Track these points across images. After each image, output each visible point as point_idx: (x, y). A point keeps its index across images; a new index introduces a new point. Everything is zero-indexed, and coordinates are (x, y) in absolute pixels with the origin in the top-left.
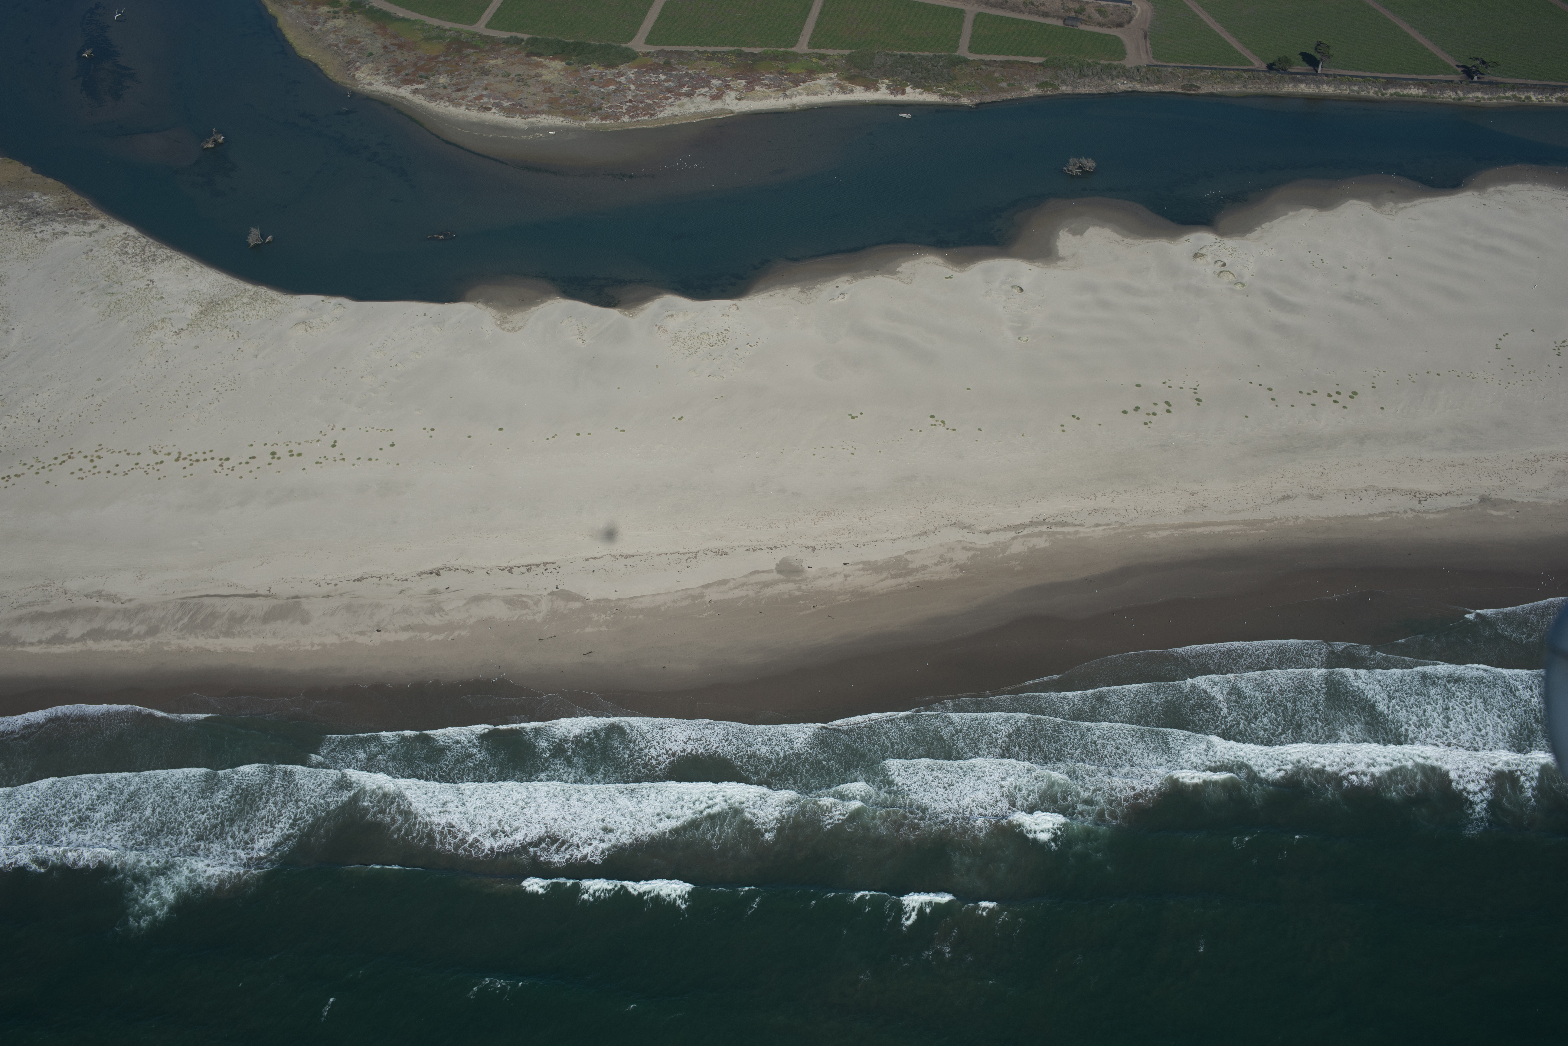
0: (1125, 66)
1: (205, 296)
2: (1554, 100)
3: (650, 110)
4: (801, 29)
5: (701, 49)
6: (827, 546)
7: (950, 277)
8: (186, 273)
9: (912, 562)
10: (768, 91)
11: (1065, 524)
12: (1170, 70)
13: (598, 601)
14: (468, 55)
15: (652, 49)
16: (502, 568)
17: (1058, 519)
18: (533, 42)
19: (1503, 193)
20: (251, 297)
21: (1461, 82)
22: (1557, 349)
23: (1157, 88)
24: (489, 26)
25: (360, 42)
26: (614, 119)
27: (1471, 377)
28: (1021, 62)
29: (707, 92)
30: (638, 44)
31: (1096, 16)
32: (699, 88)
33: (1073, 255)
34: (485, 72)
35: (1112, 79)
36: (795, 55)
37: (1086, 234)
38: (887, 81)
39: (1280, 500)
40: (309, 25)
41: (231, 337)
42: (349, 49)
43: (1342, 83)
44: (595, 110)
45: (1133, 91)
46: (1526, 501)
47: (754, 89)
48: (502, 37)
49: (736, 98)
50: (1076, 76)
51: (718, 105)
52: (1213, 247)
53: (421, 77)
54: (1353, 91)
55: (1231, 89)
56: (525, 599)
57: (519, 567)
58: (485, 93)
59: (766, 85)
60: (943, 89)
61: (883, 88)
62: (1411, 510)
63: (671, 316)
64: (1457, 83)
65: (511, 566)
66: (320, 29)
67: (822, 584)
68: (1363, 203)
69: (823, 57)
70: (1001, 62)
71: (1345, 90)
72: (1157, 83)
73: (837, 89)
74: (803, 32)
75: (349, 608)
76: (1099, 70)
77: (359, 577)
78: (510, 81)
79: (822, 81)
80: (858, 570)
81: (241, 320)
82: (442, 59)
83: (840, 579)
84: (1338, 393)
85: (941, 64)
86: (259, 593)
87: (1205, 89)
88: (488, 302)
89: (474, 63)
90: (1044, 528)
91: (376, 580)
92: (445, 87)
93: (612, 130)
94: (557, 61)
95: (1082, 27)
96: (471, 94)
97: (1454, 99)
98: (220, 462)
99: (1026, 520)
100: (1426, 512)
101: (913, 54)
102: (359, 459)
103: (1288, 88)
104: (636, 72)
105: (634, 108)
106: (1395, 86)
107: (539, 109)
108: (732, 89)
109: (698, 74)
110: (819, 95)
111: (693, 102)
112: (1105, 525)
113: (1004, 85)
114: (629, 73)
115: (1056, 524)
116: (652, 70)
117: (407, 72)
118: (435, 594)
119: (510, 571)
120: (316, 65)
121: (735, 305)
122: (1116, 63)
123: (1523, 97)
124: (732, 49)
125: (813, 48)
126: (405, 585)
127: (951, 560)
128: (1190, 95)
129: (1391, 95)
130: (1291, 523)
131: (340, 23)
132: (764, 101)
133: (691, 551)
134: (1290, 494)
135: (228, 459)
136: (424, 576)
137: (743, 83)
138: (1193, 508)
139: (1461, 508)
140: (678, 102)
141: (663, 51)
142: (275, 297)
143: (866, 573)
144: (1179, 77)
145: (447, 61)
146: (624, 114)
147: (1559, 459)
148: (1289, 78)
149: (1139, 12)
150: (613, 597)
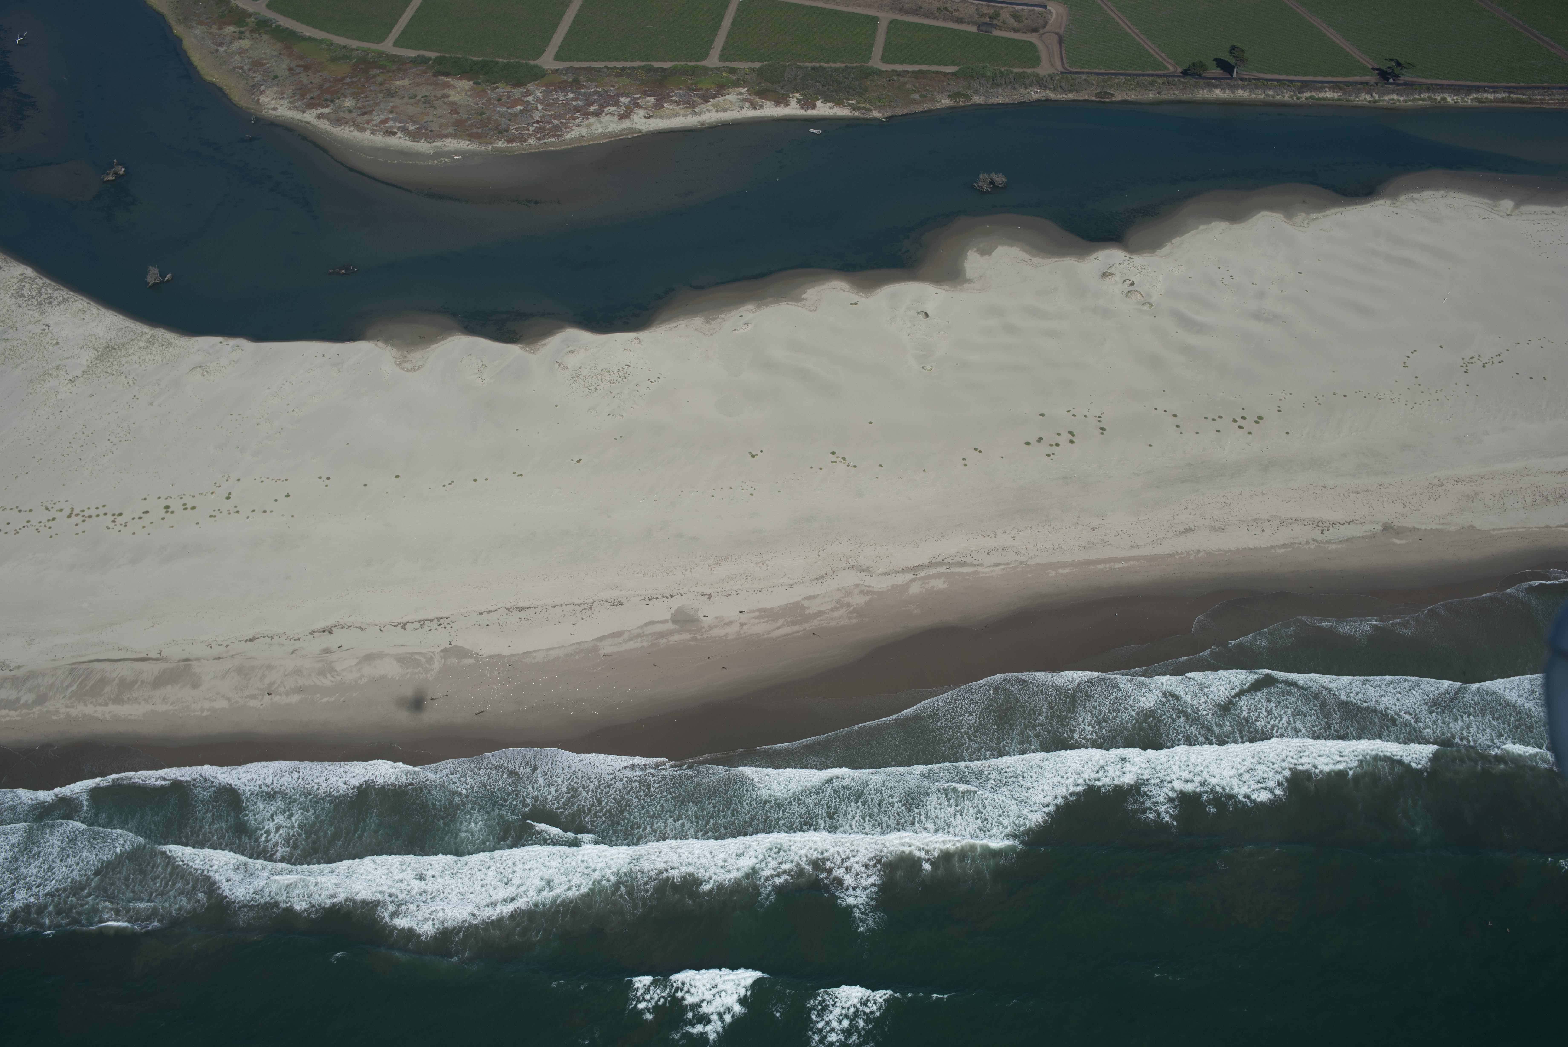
0: (1038, 74)
1: (102, 341)
2: (1469, 101)
3: (557, 131)
4: (712, 41)
5: (610, 64)
6: (724, 593)
7: (856, 304)
8: (83, 316)
9: (808, 608)
10: (677, 108)
11: (964, 564)
12: (1084, 77)
13: (491, 657)
14: (374, 76)
15: (561, 65)
16: (395, 624)
17: (957, 559)
18: (440, 61)
19: (1415, 201)
20: (148, 341)
21: (1377, 84)
22: (1464, 365)
23: (1070, 96)
24: (396, 44)
25: (265, 64)
26: (520, 142)
27: (1377, 398)
28: (934, 72)
29: (615, 111)
30: (547, 61)
31: (1011, 21)
32: (607, 106)
33: (981, 277)
34: (391, 94)
35: (1026, 88)
36: (705, 69)
37: (994, 254)
38: (797, 95)
39: (1181, 533)
40: (214, 47)
41: (126, 384)
42: (254, 72)
43: (1257, 87)
44: (501, 132)
45: (1047, 100)
46: (1429, 528)
47: (662, 107)
48: (409, 55)
49: (645, 117)
50: (989, 86)
51: (626, 124)
52: (1122, 266)
53: (326, 100)
54: (1268, 95)
55: (1145, 96)
56: (417, 657)
57: (412, 623)
58: (391, 116)
59: (675, 102)
60: (854, 102)
61: (793, 103)
62: (1314, 540)
63: (572, 351)
64: (1373, 85)
65: (405, 622)
66: (225, 51)
67: (717, 632)
68: (1275, 214)
69: (733, 71)
70: (913, 72)
71: (1260, 95)
72: (1071, 91)
73: (747, 105)
74: (715, 44)
75: (240, 670)
76: (1012, 79)
77: (251, 637)
78: (416, 103)
79: (731, 97)
80: (754, 618)
81: (137, 366)
82: (348, 80)
83: (735, 628)
84: (1243, 418)
85: (852, 76)
86: (149, 656)
87: (1119, 96)
88: (387, 340)
89: (381, 84)
90: (943, 569)
91: (268, 640)
92: (350, 111)
93: (518, 153)
94: (464, 81)
95: (997, 33)
96: (377, 118)
97: (1369, 102)
98: (112, 518)
99: (924, 561)
100: (1328, 542)
101: (825, 65)
102: (253, 511)
103: (1203, 94)
104: (544, 91)
105: (540, 130)
106: (1310, 90)
107: (445, 132)
108: (640, 107)
109: (606, 92)
110: (729, 112)
111: (600, 122)
112: (1004, 564)
113: (916, 96)
114: (537, 92)
115: (954, 564)
116: (560, 88)
117: (312, 95)
118: (327, 653)
119: (404, 628)
120: (220, 89)
121: (637, 338)
122: (1029, 71)
123: (1439, 98)
124: (642, 64)
125: (724, 62)
126: (298, 644)
127: (848, 605)
128: (1104, 102)
129: (1307, 99)
130: (1192, 557)
131: (245, 43)
132: (673, 119)
133: (586, 601)
134: (1192, 526)
135: (120, 514)
136: (316, 635)
137: (652, 100)
138: (1093, 543)
139: (1363, 537)
140: (585, 122)
141: (572, 67)
142: (172, 341)
143: (762, 621)
144: (1093, 85)
145: (353, 83)
146: (531, 136)
147: (1464, 483)
148: (1204, 83)
149: (1054, 16)
150: (506, 652)
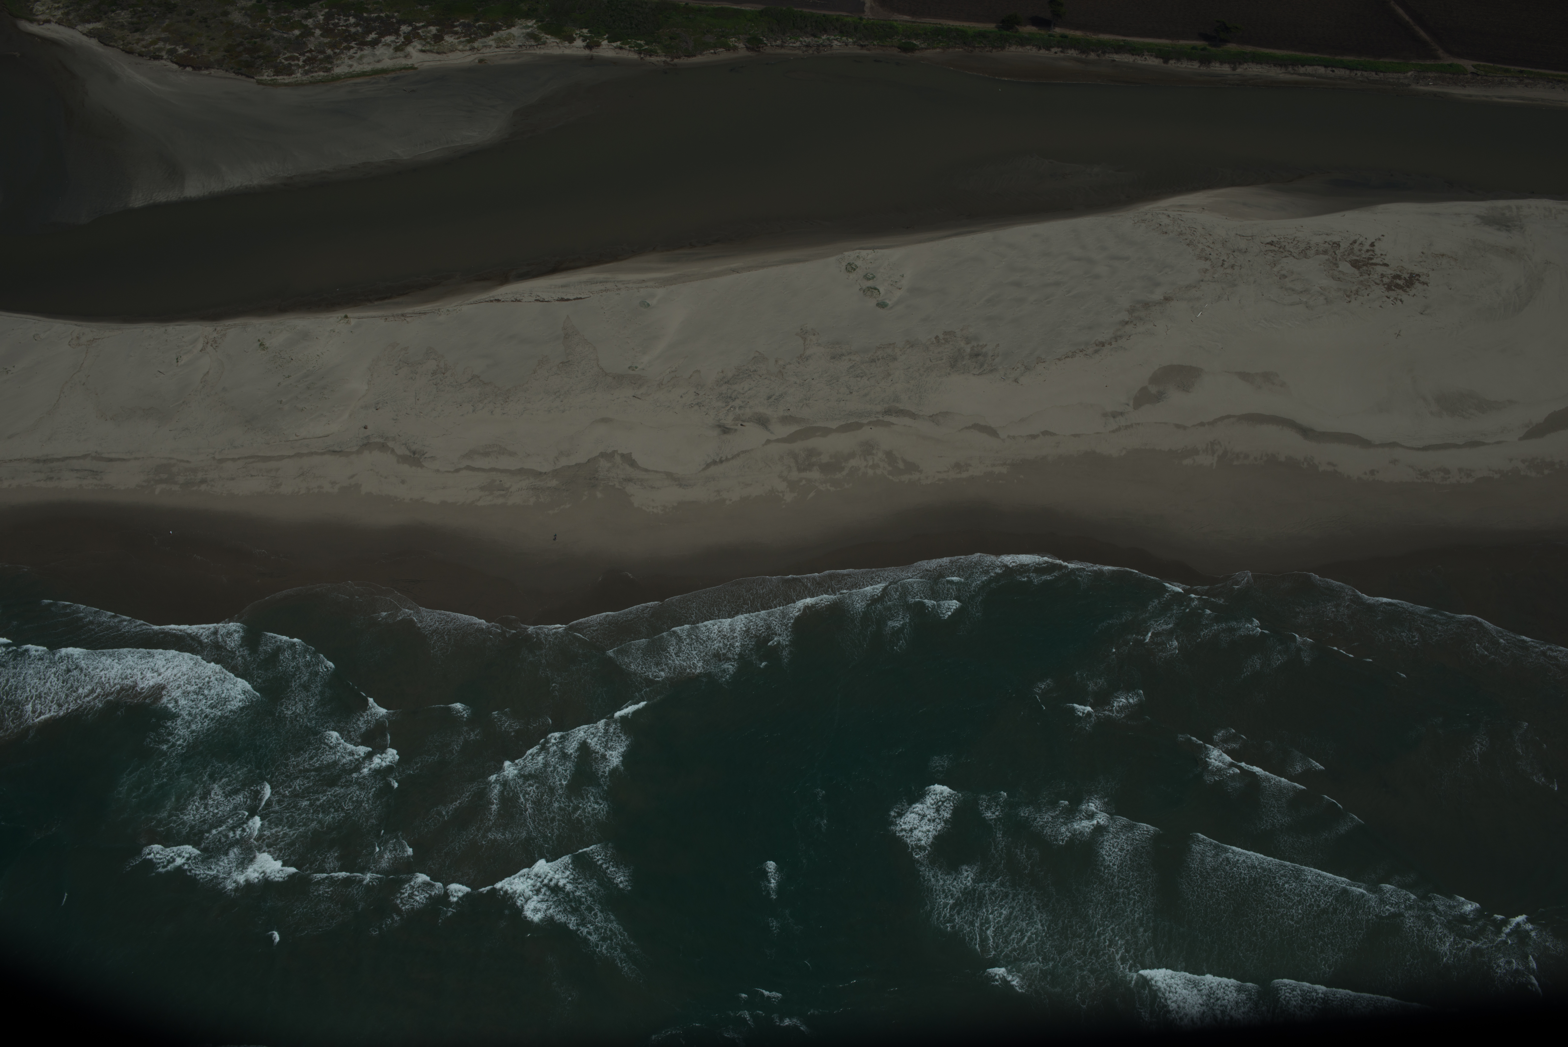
3: (327, 63)
10: (457, 42)
21: (1202, 51)
32: (386, 35)
38: (585, 31)
44: (270, 62)
47: (442, 39)
49: (421, 51)
51: (400, 59)
53: (101, 13)
58: (163, 35)
61: (579, 40)
73: (531, 41)
79: (517, 30)
92: (122, 27)
96: (148, 37)
104: (326, 13)
109: (389, 18)
111: (374, 55)
114: (319, 14)
116: (343, 10)
140: (358, 54)
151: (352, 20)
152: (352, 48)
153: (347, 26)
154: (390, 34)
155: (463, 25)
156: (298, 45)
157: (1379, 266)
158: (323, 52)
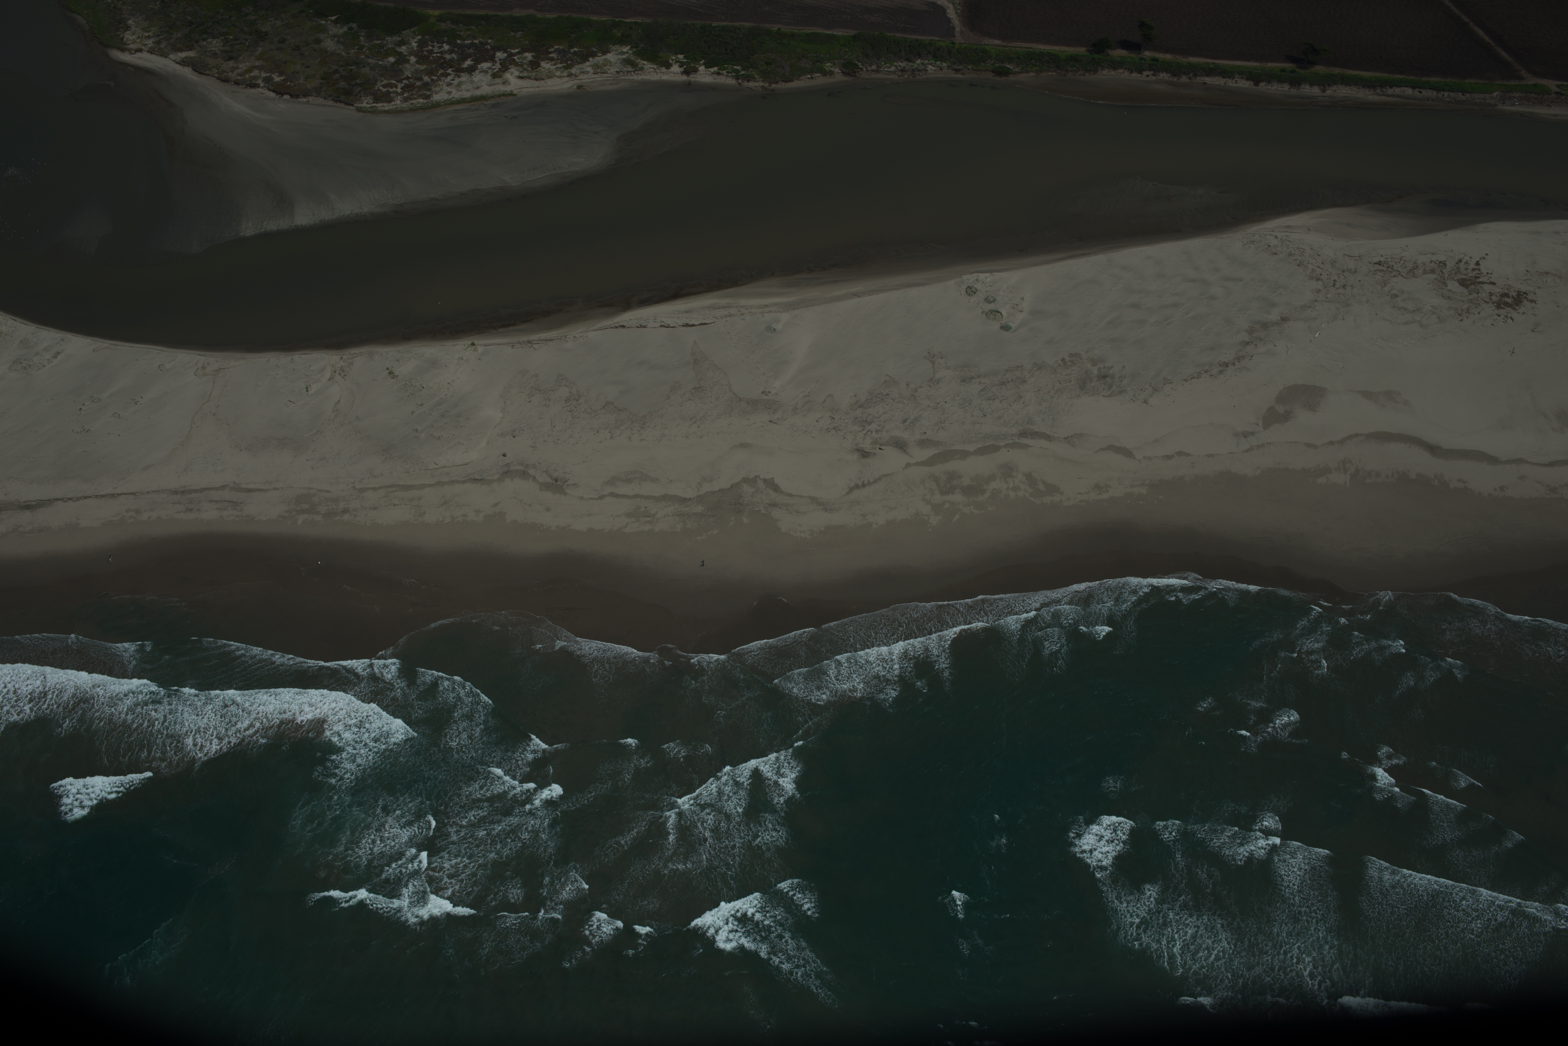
3: (426, 90)
10: (553, 68)
14: (246, 14)
15: (440, 10)
26: (386, 101)
32: (482, 62)
34: (261, 37)
38: (681, 57)
44: (368, 89)
47: (539, 66)
49: (519, 78)
51: (498, 85)
53: (193, 41)
58: (257, 63)
61: (675, 66)
69: (618, 25)
73: (628, 67)
79: (613, 56)
82: (219, 17)
89: (252, 24)
92: (215, 56)
94: (338, 25)
96: (242, 65)
101: (714, 24)
104: (419, 40)
105: (409, 88)
108: (516, 65)
109: (484, 45)
110: (607, 74)
111: (472, 82)
114: (412, 41)
116: (436, 37)
117: (179, 35)
140: (457, 81)
141: (451, 14)
144: (992, 58)
145: (223, 21)
146: (398, 94)
151: (446, 47)
152: (449, 74)
153: (441, 53)
154: (486, 61)
155: (558, 51)
156: (394, 72)
157: (1487, 285)
158: (420, 79)
